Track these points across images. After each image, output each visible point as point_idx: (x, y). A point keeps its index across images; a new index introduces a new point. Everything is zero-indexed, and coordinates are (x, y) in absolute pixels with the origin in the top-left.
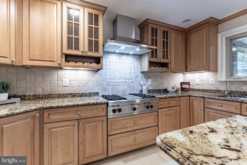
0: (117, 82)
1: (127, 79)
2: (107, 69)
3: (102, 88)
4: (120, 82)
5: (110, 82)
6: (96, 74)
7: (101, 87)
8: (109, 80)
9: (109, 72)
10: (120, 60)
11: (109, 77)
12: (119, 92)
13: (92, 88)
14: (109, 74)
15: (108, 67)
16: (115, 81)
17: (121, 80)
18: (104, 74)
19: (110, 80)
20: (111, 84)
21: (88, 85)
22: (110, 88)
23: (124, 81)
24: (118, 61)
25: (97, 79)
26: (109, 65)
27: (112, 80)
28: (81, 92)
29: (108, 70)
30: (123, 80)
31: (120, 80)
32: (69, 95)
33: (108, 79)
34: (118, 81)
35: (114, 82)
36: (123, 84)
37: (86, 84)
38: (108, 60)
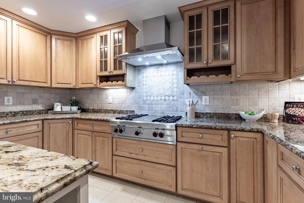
0: (154, 100)
1: (166, 96)
2: (144, 85)
3: (138, 107)
4: (157, 100)
5: (147, 99)
6: (133, 92)
7: (137, 105)
8: (145, 98)
9: (146, 88)
10: (157, 73)
11: (145, 94)
12: (156, 112)
13: (129, 106)
14: (145, 90)
15: (145, 83)
16: (152, 98)
17: (159, 98)
18: (140, 91)
19: (146, 97)
20: (148, 102)
21: (125, 103)
22: (147, 106)
23: (163, 98)
24: (155, 74)
25: (133, 97)
26: (146, 81)
27: (148, 98)
28: (120, 109)
29: (145, 86)
30: (161, 97)
31: (157, 97)
32: (112, 111)
33: (144, 96)
34: (156, 98)
35: (150, 100)
36: (161, 103)
37: (124, 102)
38: (145, 75)
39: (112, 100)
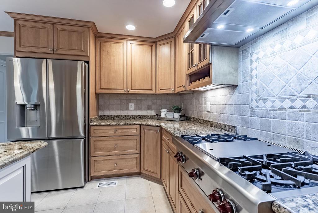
0: (273, 108)
1: (309, 97)
2: (252, 77)
3: (242, 120)
4: (282, 109)
5: (257, 107)
6: (235, 93)
7: (241, 116)
8: (254, 104)
9: (256, 84)
10: (282, 44)
11: (254, 96)
12: (278, 136)
13: (229, 118)
14: (254, 88)
15: (254, 73)
16: (269, 104)
17: (287, 103)
18: (245, 91)
19: (257, 102)
20: (260, 112)
21: (224, 112)
22: (258, 120)
23: (298, 104)
24: (278, 47)
25: (236, 102)
26: (256, 68)
27: (261, 103)
28: (217, 122)
29: (254, 81)
30: (293, 101)
31: (282, 102)
33: (252, 100)
34: (277, 104)
35: (265, 108)
36: (293, 115)
37: (223, 110)
38: (254, 57)
39: (210, 107)
